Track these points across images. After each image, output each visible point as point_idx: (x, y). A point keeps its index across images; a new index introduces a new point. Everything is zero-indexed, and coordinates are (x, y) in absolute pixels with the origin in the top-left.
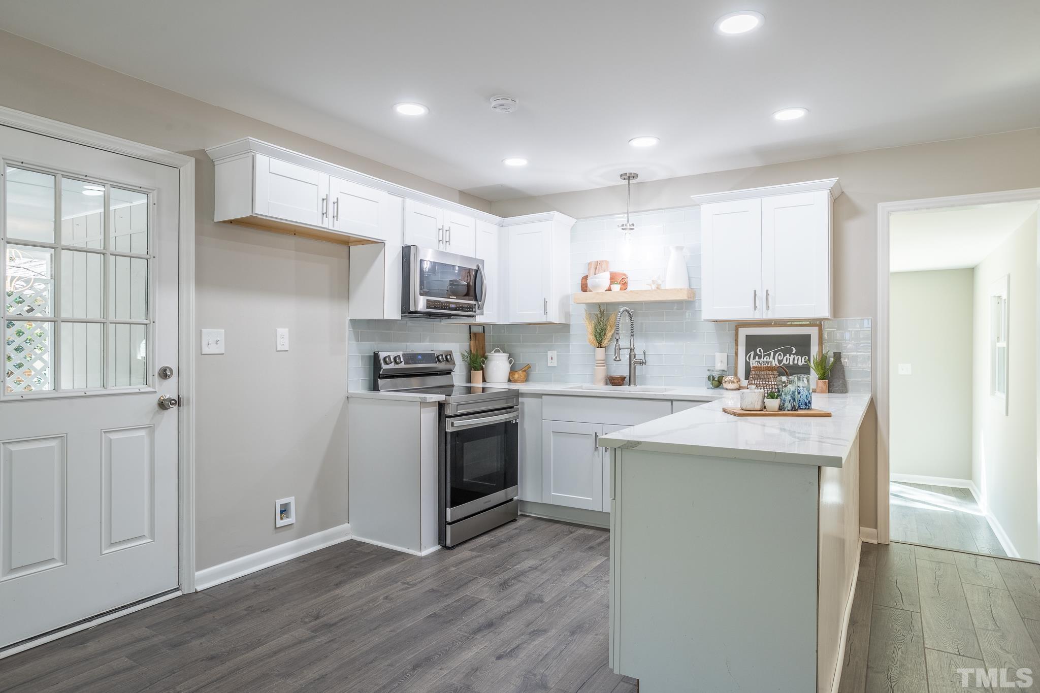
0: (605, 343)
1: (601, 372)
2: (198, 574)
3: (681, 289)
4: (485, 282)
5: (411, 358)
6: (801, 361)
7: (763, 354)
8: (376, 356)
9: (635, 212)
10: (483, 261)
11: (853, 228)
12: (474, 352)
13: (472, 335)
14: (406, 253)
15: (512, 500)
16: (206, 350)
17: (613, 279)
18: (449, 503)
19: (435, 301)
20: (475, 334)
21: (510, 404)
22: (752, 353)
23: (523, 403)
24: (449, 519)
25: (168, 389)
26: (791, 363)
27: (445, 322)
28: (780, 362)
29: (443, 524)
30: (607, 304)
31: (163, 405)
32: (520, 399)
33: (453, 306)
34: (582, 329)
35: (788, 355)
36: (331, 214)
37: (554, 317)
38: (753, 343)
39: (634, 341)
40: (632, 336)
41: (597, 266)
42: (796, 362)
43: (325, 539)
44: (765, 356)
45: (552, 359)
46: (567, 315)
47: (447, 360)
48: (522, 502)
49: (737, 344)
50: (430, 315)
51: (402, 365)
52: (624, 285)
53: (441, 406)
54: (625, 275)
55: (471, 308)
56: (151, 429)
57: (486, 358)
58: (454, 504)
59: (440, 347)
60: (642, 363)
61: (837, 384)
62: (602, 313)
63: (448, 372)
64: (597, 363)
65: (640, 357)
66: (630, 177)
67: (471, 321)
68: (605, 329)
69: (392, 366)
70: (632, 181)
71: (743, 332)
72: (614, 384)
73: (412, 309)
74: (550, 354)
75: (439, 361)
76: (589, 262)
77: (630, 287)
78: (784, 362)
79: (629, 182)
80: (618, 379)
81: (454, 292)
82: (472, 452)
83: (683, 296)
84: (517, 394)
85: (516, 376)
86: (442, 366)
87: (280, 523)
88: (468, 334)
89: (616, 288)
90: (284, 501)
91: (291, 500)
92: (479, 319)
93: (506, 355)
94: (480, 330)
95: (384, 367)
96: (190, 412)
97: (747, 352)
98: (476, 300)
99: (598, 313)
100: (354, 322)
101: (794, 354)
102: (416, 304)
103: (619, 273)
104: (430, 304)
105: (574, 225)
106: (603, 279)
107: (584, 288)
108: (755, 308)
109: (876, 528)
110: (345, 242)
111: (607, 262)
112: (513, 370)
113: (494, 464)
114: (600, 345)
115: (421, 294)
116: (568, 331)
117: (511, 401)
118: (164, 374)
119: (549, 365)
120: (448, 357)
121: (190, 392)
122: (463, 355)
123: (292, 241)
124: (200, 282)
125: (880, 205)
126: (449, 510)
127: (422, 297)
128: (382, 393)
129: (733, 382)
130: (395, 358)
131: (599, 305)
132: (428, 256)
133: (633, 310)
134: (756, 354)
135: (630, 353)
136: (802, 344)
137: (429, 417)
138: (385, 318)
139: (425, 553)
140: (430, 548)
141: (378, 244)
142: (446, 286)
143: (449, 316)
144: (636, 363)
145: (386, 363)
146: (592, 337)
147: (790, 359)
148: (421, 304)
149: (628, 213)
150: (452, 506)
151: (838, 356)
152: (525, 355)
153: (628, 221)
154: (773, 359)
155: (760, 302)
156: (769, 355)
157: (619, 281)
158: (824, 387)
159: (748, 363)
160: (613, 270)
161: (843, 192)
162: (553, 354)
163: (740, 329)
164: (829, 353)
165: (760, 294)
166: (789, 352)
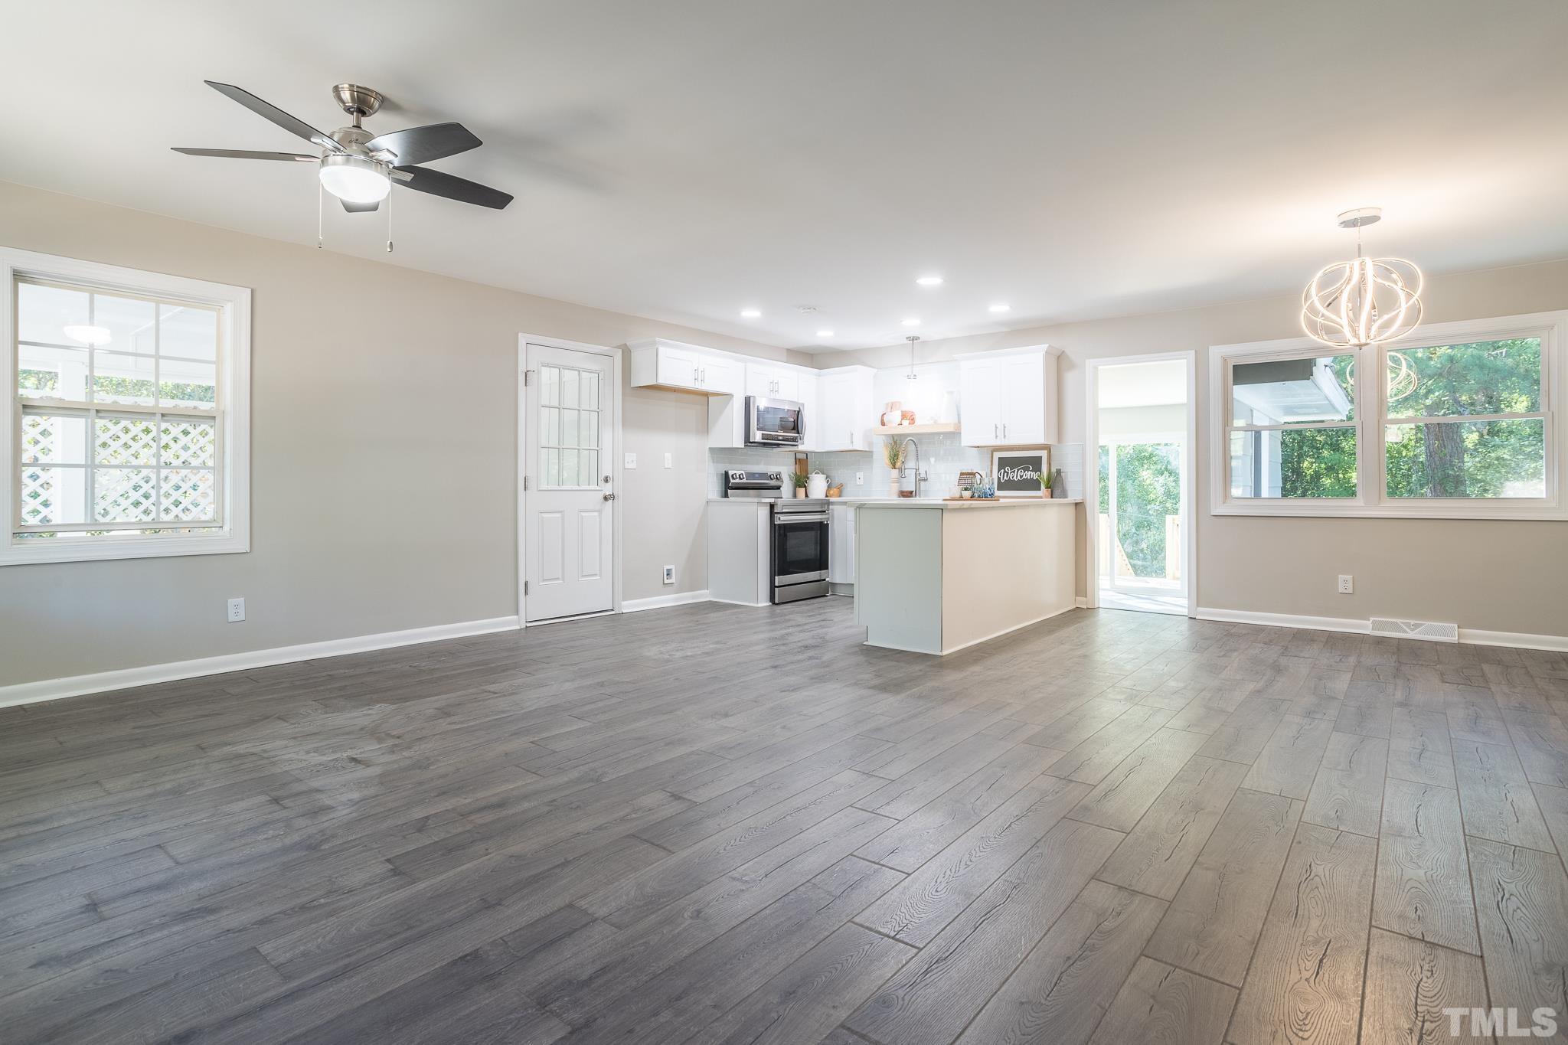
0: (898, 464)
1: (895, 488)
2: (624, 603)
3: (950, 423)
4: (805, 420)
5: (750, 475)
6: (1035, 476)
7: (1010, 471)
8: (726, 473)
9: (917, 365)
10: (803, 404)
11: (1070, 377)
12: (798, 473)
13: (798, 461)
14: (748, 402)
15: (824, 580)
16: (627, 466)
17: (904, 416)
18: (777, 573)
19: (768, 435)
20: (800, 460)
21: (824, 509)
22: (1003, 471)
23: (833, 510)
24: (777, 584)
25: (608, 489)
26: (1028, 478)
27: (776, 450)
28: (1021, 477)
29: (773, 587)
30: (900, 435)
31: (606, 498)
32: (831, 507)
33: (781, 438)
34: (882, 455)
35: (1027, 472)
36: (700, 379)
37: (859, 445)
38: (1003, 463)
39: (918, 463)
40: (917, 460)
41: (892, 406)
42: (1031, 477)
43: (693, 597)
44: (1011, 473)
45: (860, 478)
46: (870, 444)
47: (777, 478)
48: (833, 584)
49: (992, 464)
50: (765, 444)
51: (744, 481)
52: (912, 421)
53: (772, 506)
54: (914, 412)
55: (794, 439)
56: (600, 511)
57: (808, 478)
58: (782, 573)
59: (772, 469)
60: (925, 480)
61: (1057, 492)
62: (895, 443)
63: (778, 488)
64: (892, 480)
65: (923, 475)
66: (913, 339)
67: (795, 448)
68: (898, 455)
69: (738, 481)
70: (915, 342)
71: (997, 455)
72: (904, 496)
73: (751, 441)
75: (771, 479)
76: (887, 402)
77: (918, 422)
78: (1024, 477)
79: (913, 343)
80: (907, 492)
81: (784, 428)
82: (793, 540)
83: (951, 429)
84: (829, 503)
85: (832, 492)
86: (773, 483)
87: (666, 581)
88: (794, 460)
89: (906, 423)
90: (669, 567)
91: (672, 567)
92: (801, 448)
93: (825, 476)
94: (804, 456)
95: (732, 481)
96: (619, 502)
97: (999, 470)
98: (798, 433)
99: (892, 442)
100: (711, 449)
101: (1031, 471)
102: (754, 437)
103: (908, 411)
104: (764, 437)
105: (876, 374)
106: (895, 417)
107: (883, 424)
108: (997, 437)
109: (1086, 597)
110: (706, 395)
111: (900, 403)
112: (829, 487)
113: (810, 550)
114: (894, 467)
115: (758, 429)
116: (871, 456)
117: (824, 506)
118: (606, 480)
119: (857, 482)
120: (778, 477)
121: (618, 492)
122: (790, 476)
123: (672, 396)
124: (624, 424)
125: (1087, 361)
126: (776, 577)
127: (758, 432)
128: (731, 499)
130: (739, 475)
131: (893, 436)
132: (762, 403)
133: (918, 440)
134: (1005, 472)
135: (916, 471)
136: (1035, 463)
137: (763, 514)
138: (734, 446)
139: (760, 605)
140: (764, 603)
141: (729, 396)
142: (778, 422)
143: (778, 445)
144: (921, 480)
145: (733, 478)
146: (888, 461)
147: (1028, 475)
148: (757, 436)
149: (912, 365)
150: (778, 575)
151: (1059, 472)
152: (840, 475)
153: (912, 372)
154: (1016, 475)
155: (1000, 433)
156: (1014, 472)
157: (908, 417)
158: (1047, 494)
159: (999, 478)
160: (904, 409)
161: (1063, 352)
162: (859, 474)
163: (994, 453)
164: (1054, 470)
165: (1001, 427)
166: (1028, 469)
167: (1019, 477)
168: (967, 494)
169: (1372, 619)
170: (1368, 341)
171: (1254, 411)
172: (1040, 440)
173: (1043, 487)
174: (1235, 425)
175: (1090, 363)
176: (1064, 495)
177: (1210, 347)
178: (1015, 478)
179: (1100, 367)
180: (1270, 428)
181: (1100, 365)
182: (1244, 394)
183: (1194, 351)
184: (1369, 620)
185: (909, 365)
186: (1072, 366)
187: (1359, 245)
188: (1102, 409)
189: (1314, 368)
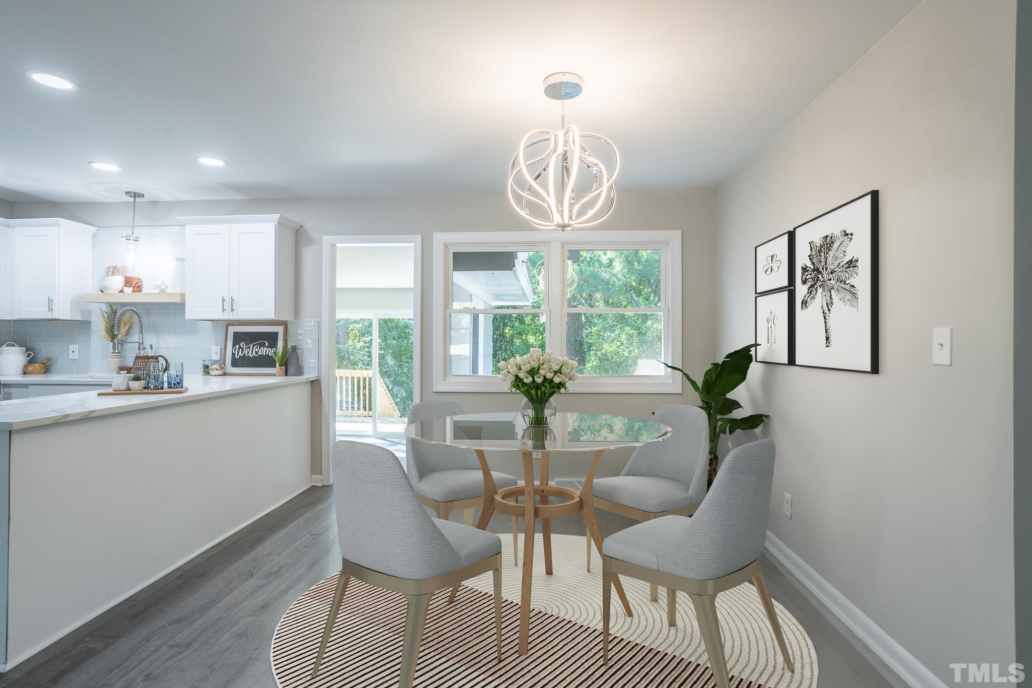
0: (118, 338)
1: (115, 362)
3: (176, 294)
6: (271, 352)
7: (245, 347)
9: (138, 226)
11: (308, 253)
17: (128, 282)
22: (237, 346)
26: (264, 354)
28: (257, 353)
30: (119, 304)
34: (99, 325)
35: (262, 348)
37: (63, 312)
38: (239, 338)
39: (142, 337)
40: (141, 332)
41: (114, 271)
42: (267, 354)
44: (246, 348)
45: (73, 352)
49: (227, 339)
52: (138, 288)
54: (139, 279)
61: (291, 369)
64: (112, 356)
66: (136, 195)
68: (118, 327)
70: (137, 200)
71: (232, 330)
74: (71, 347)
76: (108, 266)
77: (143, 291)
78: (260, 353)
79: (135, 200)
83: (176, 299)
85: (32, 369)
89: (129, 290)
93: (22, 349)
97: (234, 346)
99: (111, 312)
101: (266, 347)
103: (134, 278)
105: (95, 232)
106: (117, 282)
107: (101, 290)
108: (224, 310)
111: (124, 267)
112: (30, 363)
114: (113, 341)
116: (90, 327)
119: (70, 358)
125: (324, 238)
129: (217, 370)
131: (110, 305)
133: (134, 309)
134: (240, 347)
135: (139, 346)
136: (272, 339)
146: (106, 333)
147: (264, 351)
149: (133, 226)
151: (294, 348)
152: (47, 349)
153: (133, 234)
154: (251, 351)
155: (227, 306)
156: (249, 348)
157: (133, 283)
158: (280, 372)
159: (233, 354)
160: (129, 274)
161: (302, 226)
162: (74, 347)
163: (229, 327)
164: (289, 346)
165: (228, 300)
166: (263, 345)
167: (254, 353)
168: (136, 385)
169: (556, 479)
170: (571, 222)
171: (473, 296)
172: (271, 316)
173: (277, 365)
174: (454, 307)
175: (327, 240)
176: (299, 372)
177: (434, 233)
178: (250, 353)
179: (338, 245)
180: (485, 312)
181: (337, 243)
182: (462, 279)
183: (420, 236)
184: (553, 481)
185: (130, 227)
186: (310, 242)
187: (563, 116)
188: (338, 289)
189: (516, 260)
